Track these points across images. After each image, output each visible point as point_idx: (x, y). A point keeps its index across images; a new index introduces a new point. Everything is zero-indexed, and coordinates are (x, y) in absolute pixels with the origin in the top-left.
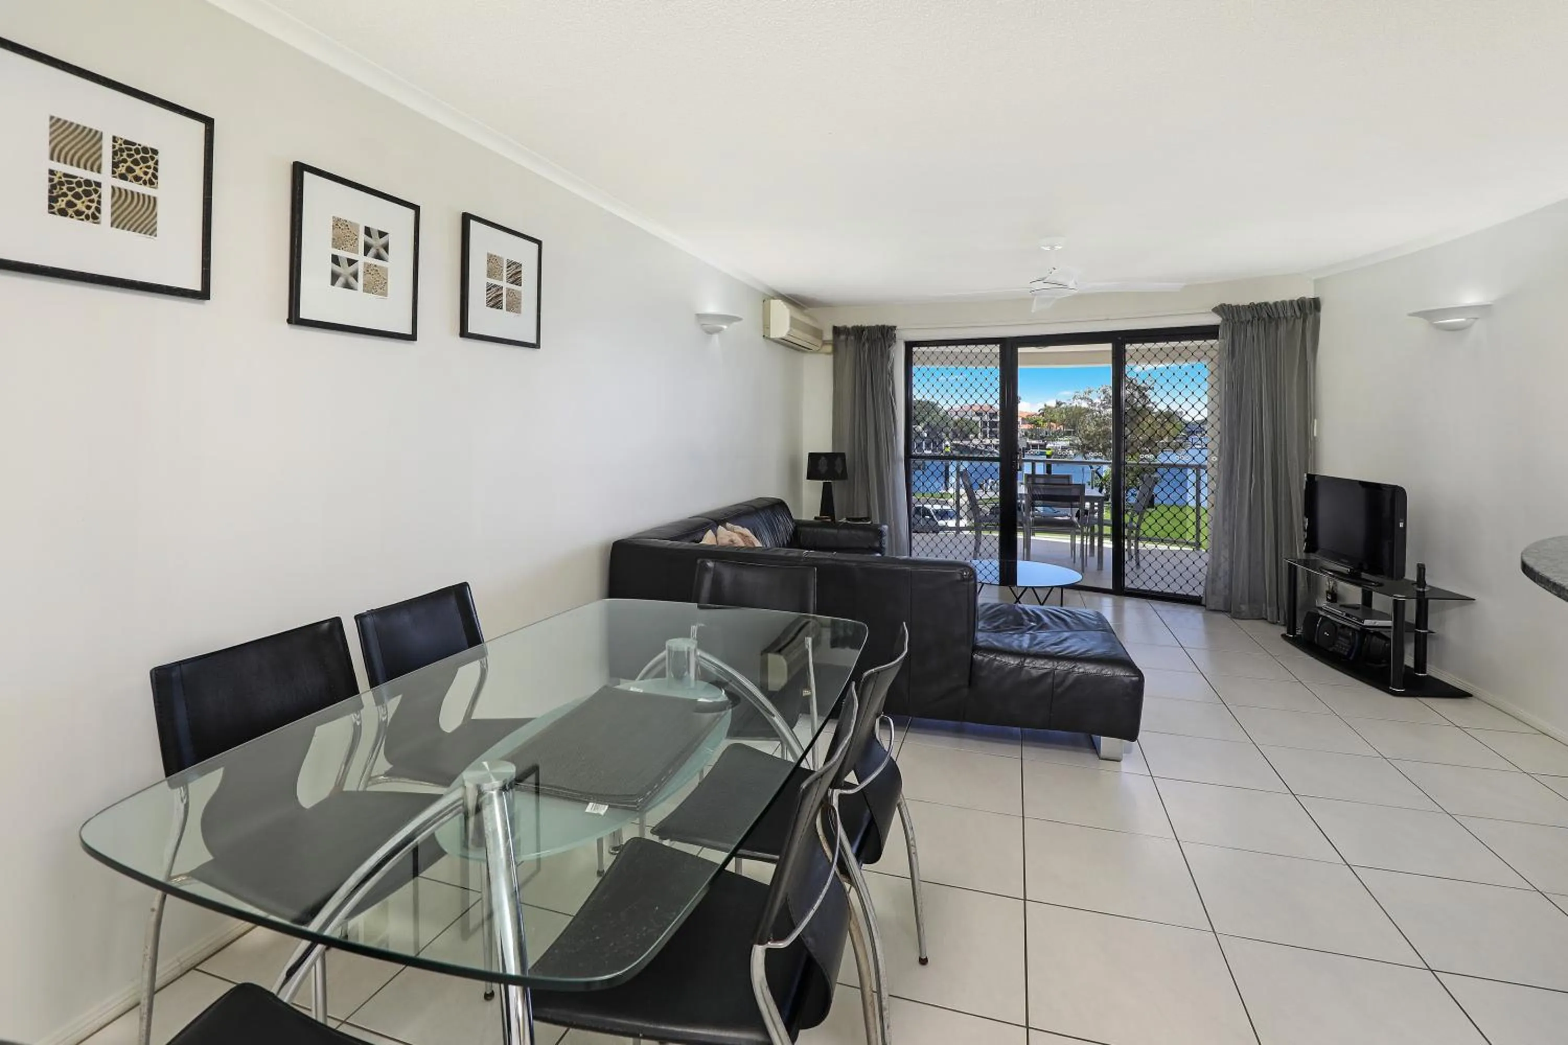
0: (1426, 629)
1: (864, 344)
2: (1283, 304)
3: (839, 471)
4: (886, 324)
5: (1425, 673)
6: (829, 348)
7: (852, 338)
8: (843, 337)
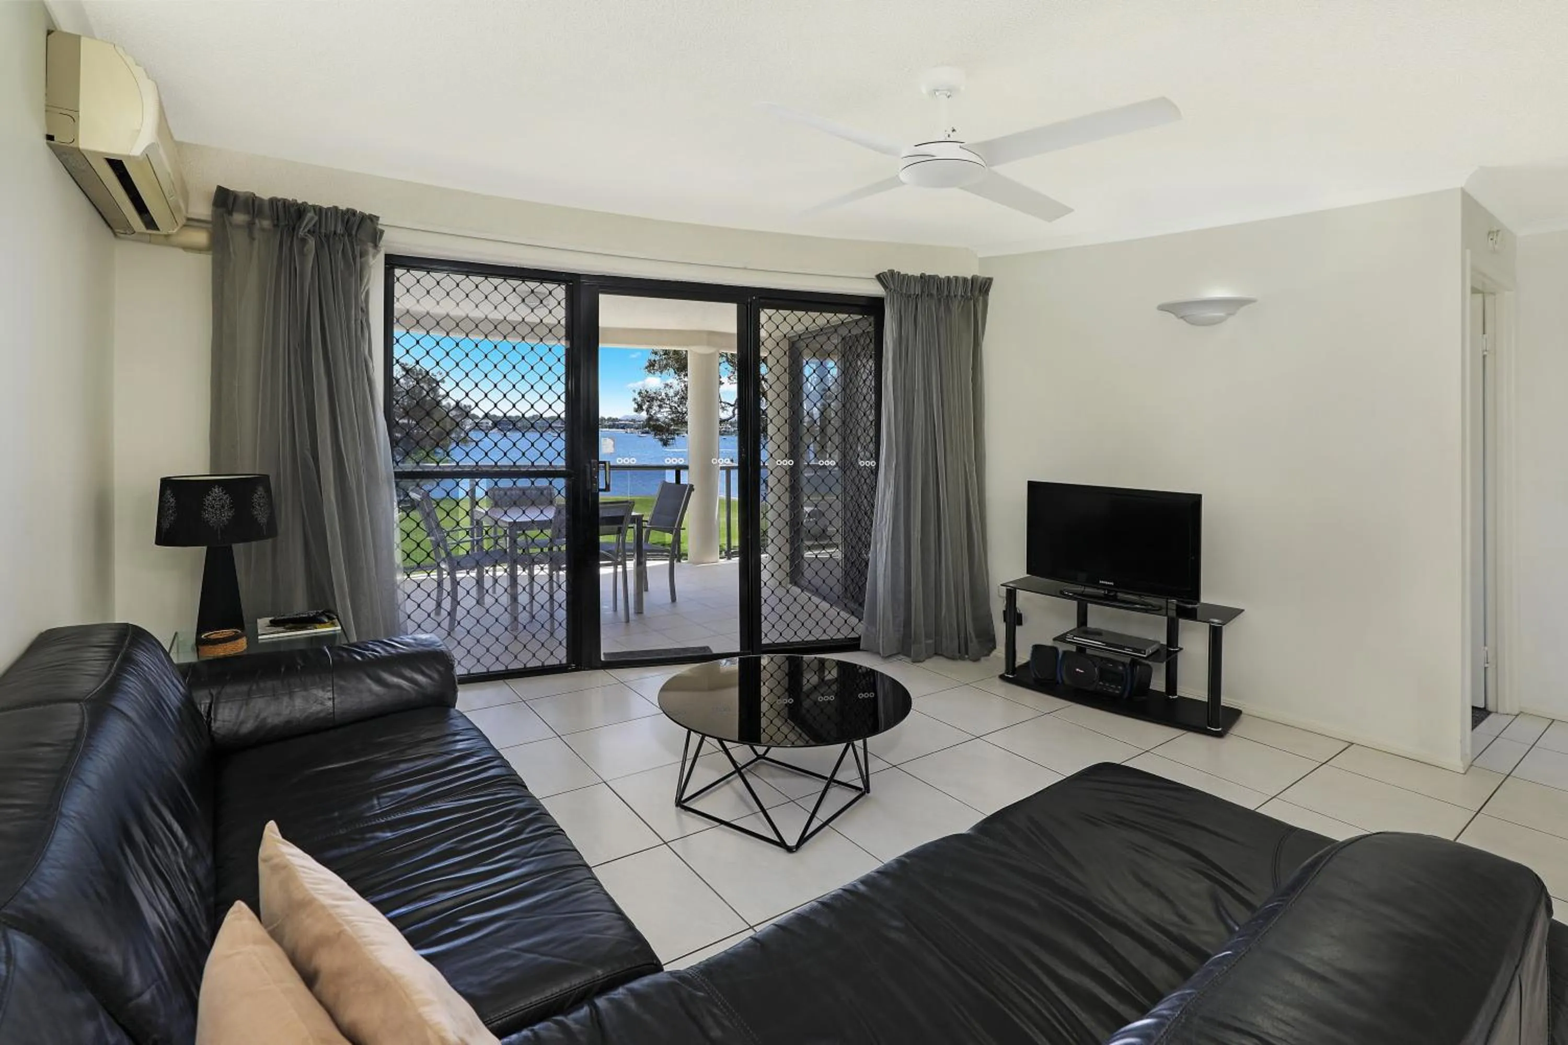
0: (1177, 647)
1: (304, 241)
2: (956, 280)
3: (262, 519)
4: (358, 209)
5: (1176, 695)
6: (200, 237)
7: (266, 223)
8: (239, 218)
